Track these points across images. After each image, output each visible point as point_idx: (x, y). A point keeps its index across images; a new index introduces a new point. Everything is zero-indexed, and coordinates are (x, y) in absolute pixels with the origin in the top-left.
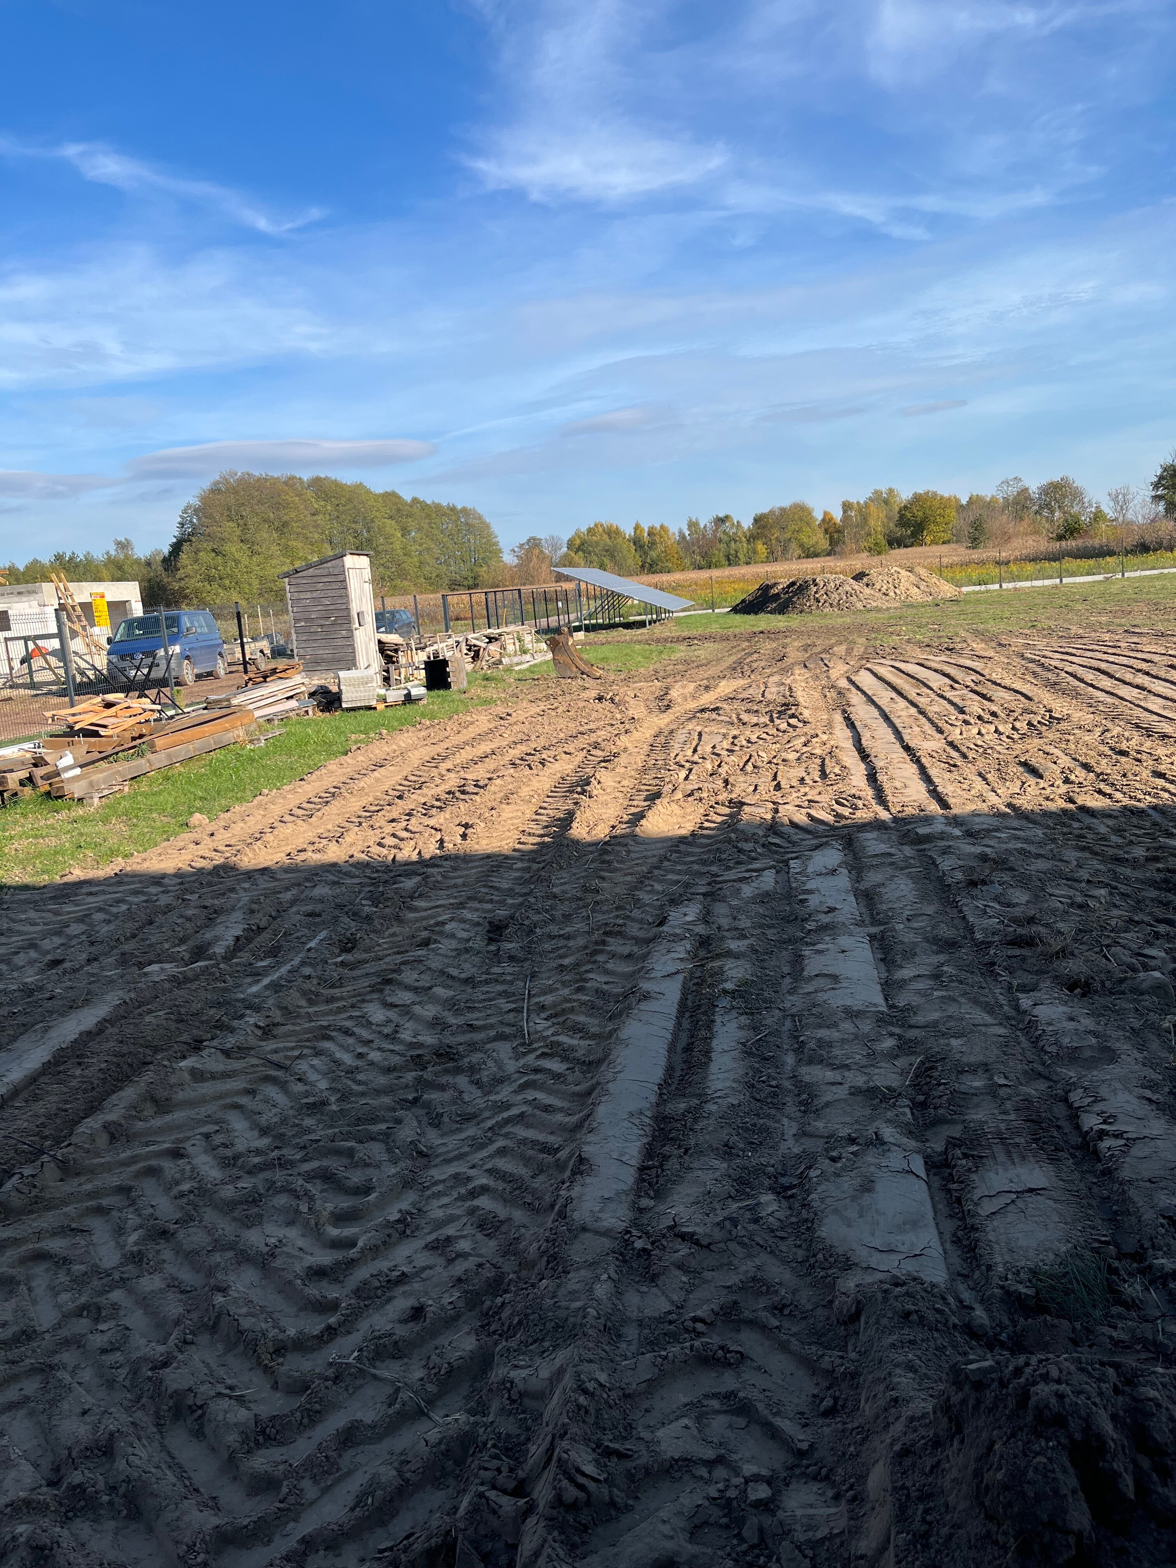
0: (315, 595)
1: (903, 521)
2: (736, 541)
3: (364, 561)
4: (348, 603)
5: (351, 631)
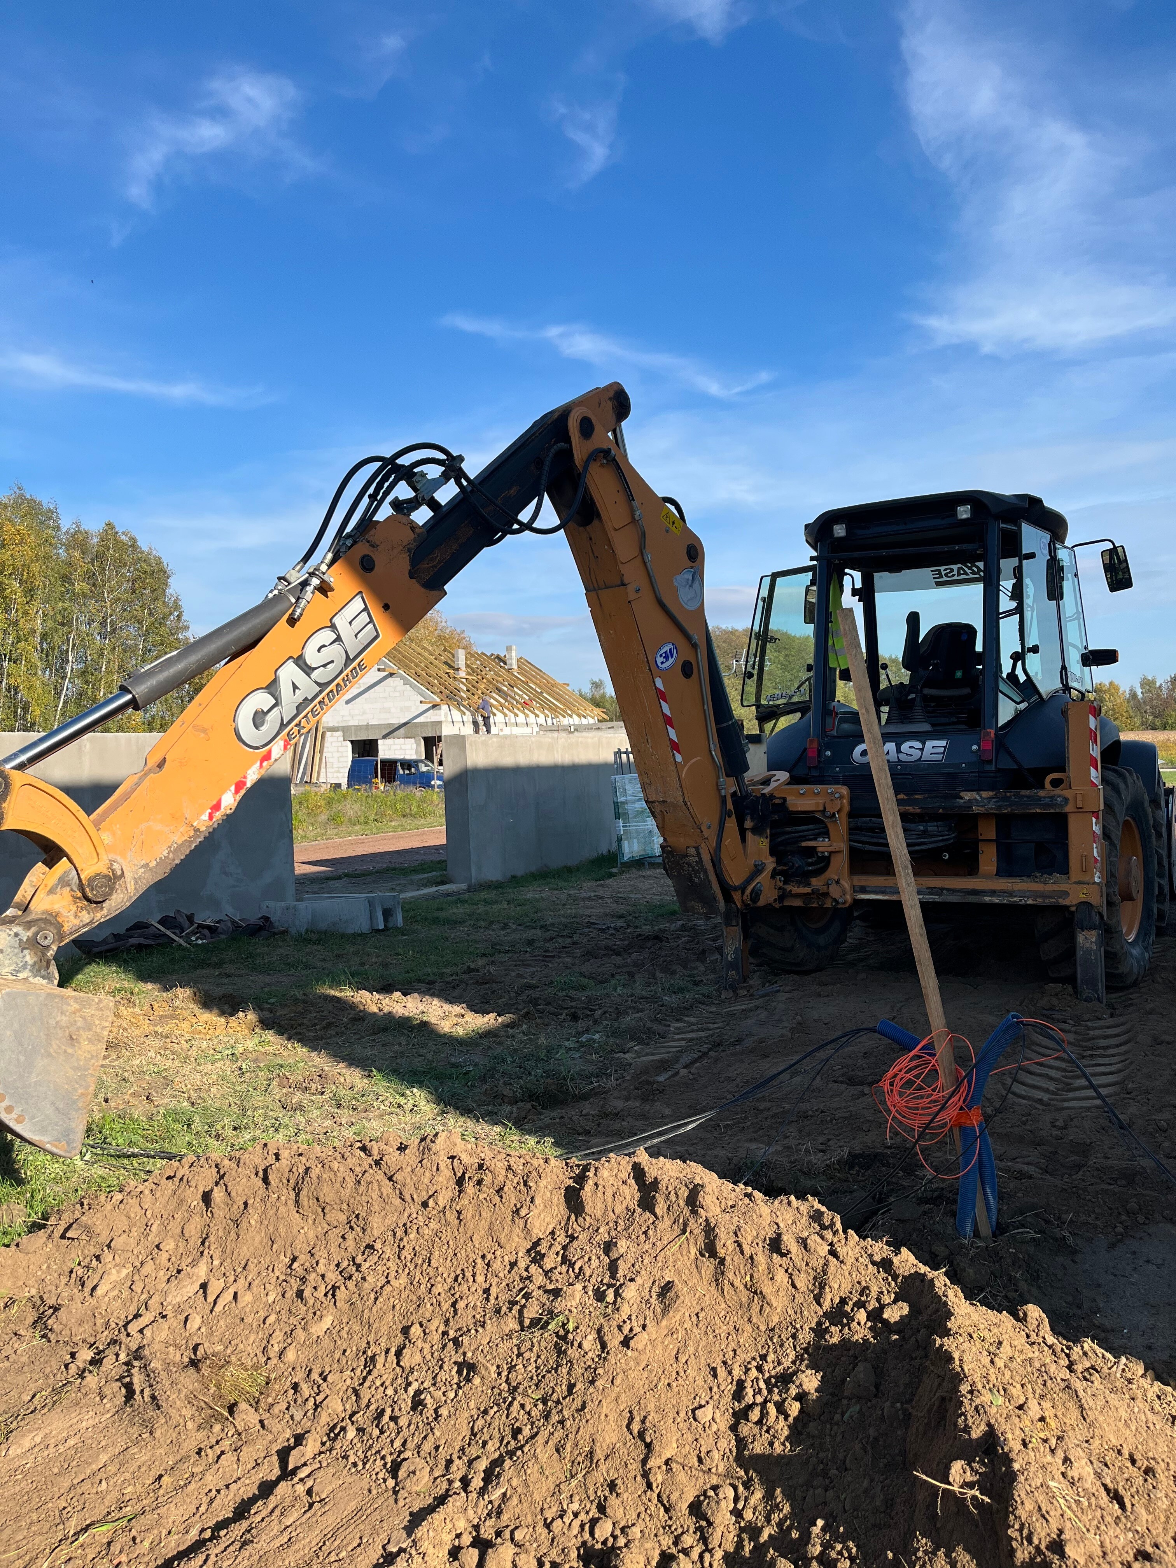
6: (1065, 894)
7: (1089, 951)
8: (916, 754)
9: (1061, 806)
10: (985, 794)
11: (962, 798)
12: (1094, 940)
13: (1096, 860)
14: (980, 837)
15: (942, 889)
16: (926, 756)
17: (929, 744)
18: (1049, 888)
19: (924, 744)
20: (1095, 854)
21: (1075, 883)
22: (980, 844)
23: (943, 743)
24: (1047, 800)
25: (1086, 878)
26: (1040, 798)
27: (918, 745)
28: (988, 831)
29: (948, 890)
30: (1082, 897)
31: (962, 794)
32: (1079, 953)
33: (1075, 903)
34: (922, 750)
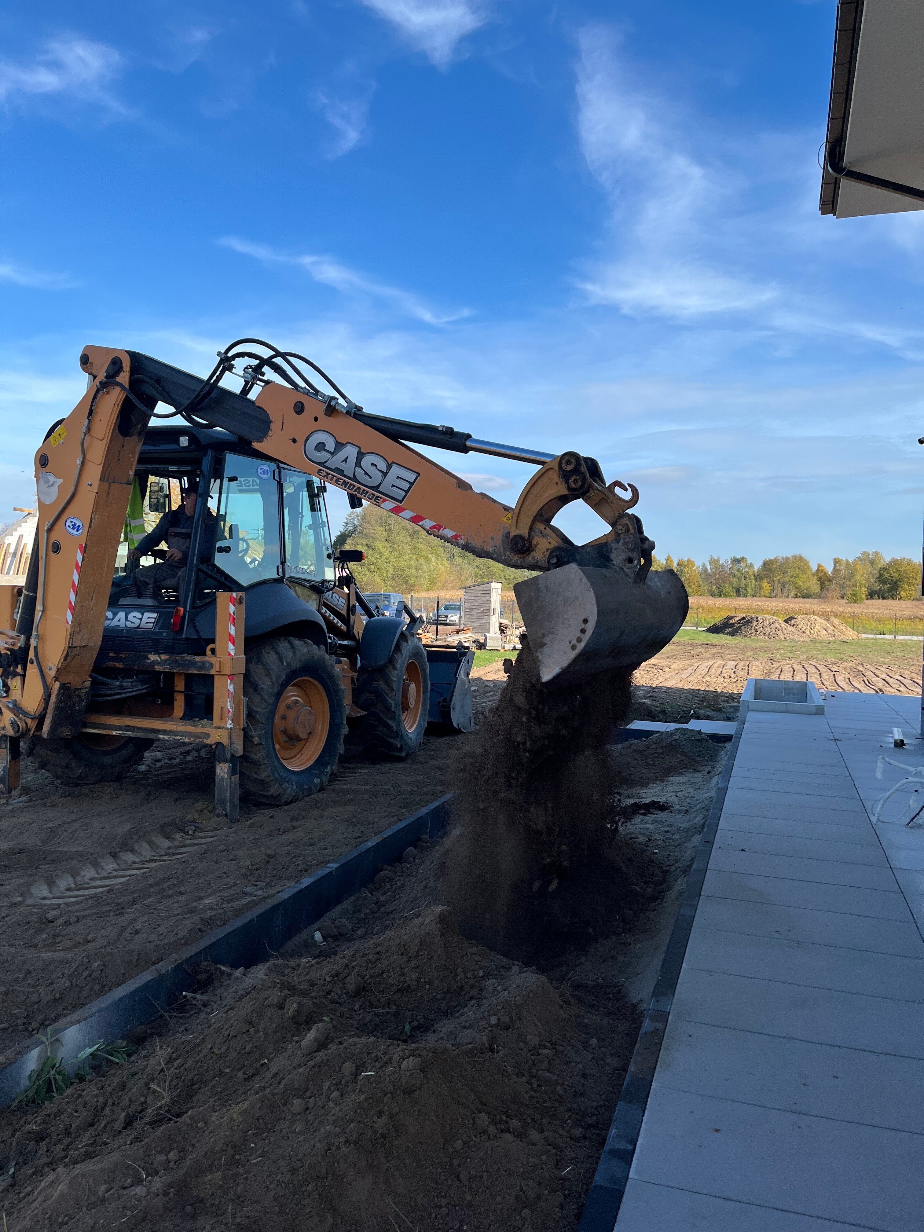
0: (476, 598)
1: (881, 579)
2: (746, 578)
3: (499, 585)
4: (490, 604)
5: (489, 616)
6: (208, 736)
7: (223, 778)
8: (137, 622)
9: (209, 670)
10: (164, 657)
11: (149, 659)
12: (226, 771)
13: (229, 711)
14: (176, 689)
15: (134, 727)
16: (143, 624)
17: (147, 615)
18: (199, 730)
19: (143, 615)
20: (229, 707)
21: (215, 728)
22: (175, 694)
23: (155, 615)
24: (200, 664)
25: (222, 725)
26: (196, 663)
27: (139, 615)
28: (180, 684)
29: (138, 728)
30: (218, 739)
31: (150, 656)
32: (217, 780)
33: (213, 743)
34: (141, 619)
